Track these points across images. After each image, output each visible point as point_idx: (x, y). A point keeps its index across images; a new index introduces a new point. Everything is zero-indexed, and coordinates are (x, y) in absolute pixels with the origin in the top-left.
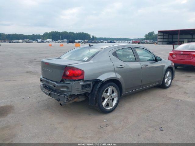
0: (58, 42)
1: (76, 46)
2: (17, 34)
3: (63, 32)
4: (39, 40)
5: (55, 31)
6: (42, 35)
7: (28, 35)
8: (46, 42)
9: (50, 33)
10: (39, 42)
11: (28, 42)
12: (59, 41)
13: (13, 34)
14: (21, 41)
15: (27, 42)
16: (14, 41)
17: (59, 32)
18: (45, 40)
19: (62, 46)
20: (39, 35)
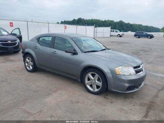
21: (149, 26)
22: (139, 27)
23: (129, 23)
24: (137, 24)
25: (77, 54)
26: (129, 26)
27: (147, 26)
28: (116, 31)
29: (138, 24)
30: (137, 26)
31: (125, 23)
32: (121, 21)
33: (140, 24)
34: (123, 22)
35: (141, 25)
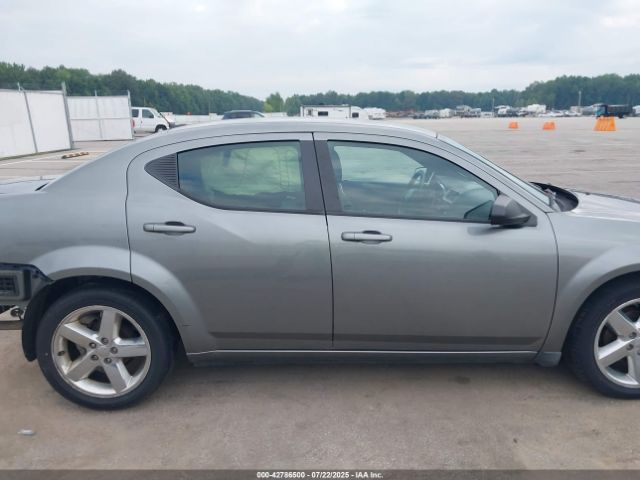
0: (568, 116)
1: (597, 129)
2: (448, 93)
3: (599, 77)
4: (503, 110)
5: (568, 76)
6: (523, 92)
7: (476, 92)
8: (524, 116)
9: (550, 83)
10: (500, 116)
11: (466, 116)
12: (574, 110)
13: (436, 92)
14: (446, 112)
15: (463, 115)
16: (427, 113)
17: (586, 79)
18: (523, 109)
19: (549, 127)
20: (512, 91)
21: (226, 91)
22: (190, 93)
23: (151, 81)
24: (182, 85)
25: (530, 221)
26: (157, 93)
27: (218, 93)
28: (143, 111)
29: (185, 84)
30: (183, 92)
31: (138, 78)
32: (120, 71)
33: (194, 84)
34: (130, 76)
35: (197, 88)
